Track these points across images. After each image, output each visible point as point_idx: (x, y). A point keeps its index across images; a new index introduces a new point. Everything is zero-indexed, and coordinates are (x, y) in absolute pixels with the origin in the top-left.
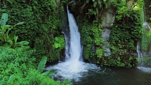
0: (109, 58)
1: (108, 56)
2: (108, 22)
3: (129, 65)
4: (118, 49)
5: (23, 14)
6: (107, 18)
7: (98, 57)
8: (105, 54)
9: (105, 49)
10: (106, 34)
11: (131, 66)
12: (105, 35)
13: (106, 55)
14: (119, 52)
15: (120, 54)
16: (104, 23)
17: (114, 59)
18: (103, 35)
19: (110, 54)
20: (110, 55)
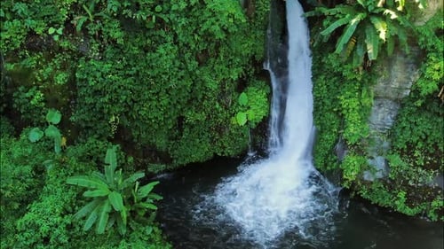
0: (373, 186)
1: (372, 180)
2: (395, 84)
3: (431, 214)
4: (412, 165)
5: (152, 67)
6: (393, 73)
7: (345, 177)
8: (365, 172)
9: (372, 158)
10: (382, 116)
11: (435, 218)
12: (380, 116)
13: (369, 177)
14: (410, 177)
15: (411, 183)
16: (382, 85)
17: (390, 192)
18: (373, 115)
19: (379, 175)
20: (380, 179)
